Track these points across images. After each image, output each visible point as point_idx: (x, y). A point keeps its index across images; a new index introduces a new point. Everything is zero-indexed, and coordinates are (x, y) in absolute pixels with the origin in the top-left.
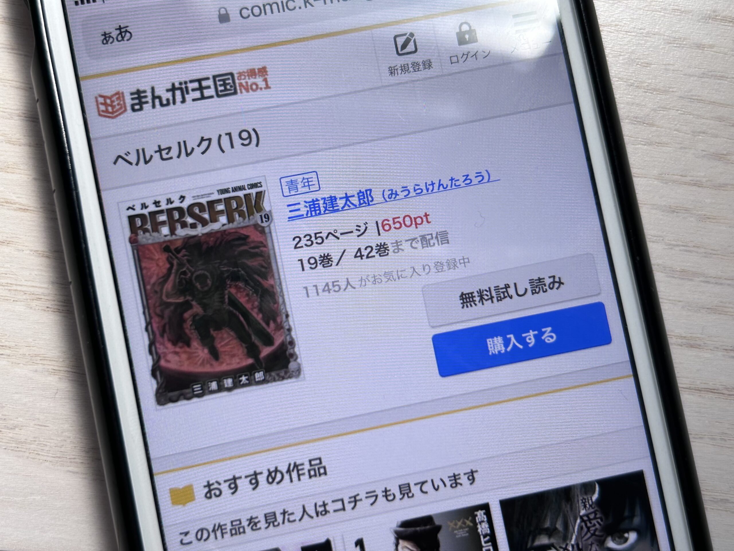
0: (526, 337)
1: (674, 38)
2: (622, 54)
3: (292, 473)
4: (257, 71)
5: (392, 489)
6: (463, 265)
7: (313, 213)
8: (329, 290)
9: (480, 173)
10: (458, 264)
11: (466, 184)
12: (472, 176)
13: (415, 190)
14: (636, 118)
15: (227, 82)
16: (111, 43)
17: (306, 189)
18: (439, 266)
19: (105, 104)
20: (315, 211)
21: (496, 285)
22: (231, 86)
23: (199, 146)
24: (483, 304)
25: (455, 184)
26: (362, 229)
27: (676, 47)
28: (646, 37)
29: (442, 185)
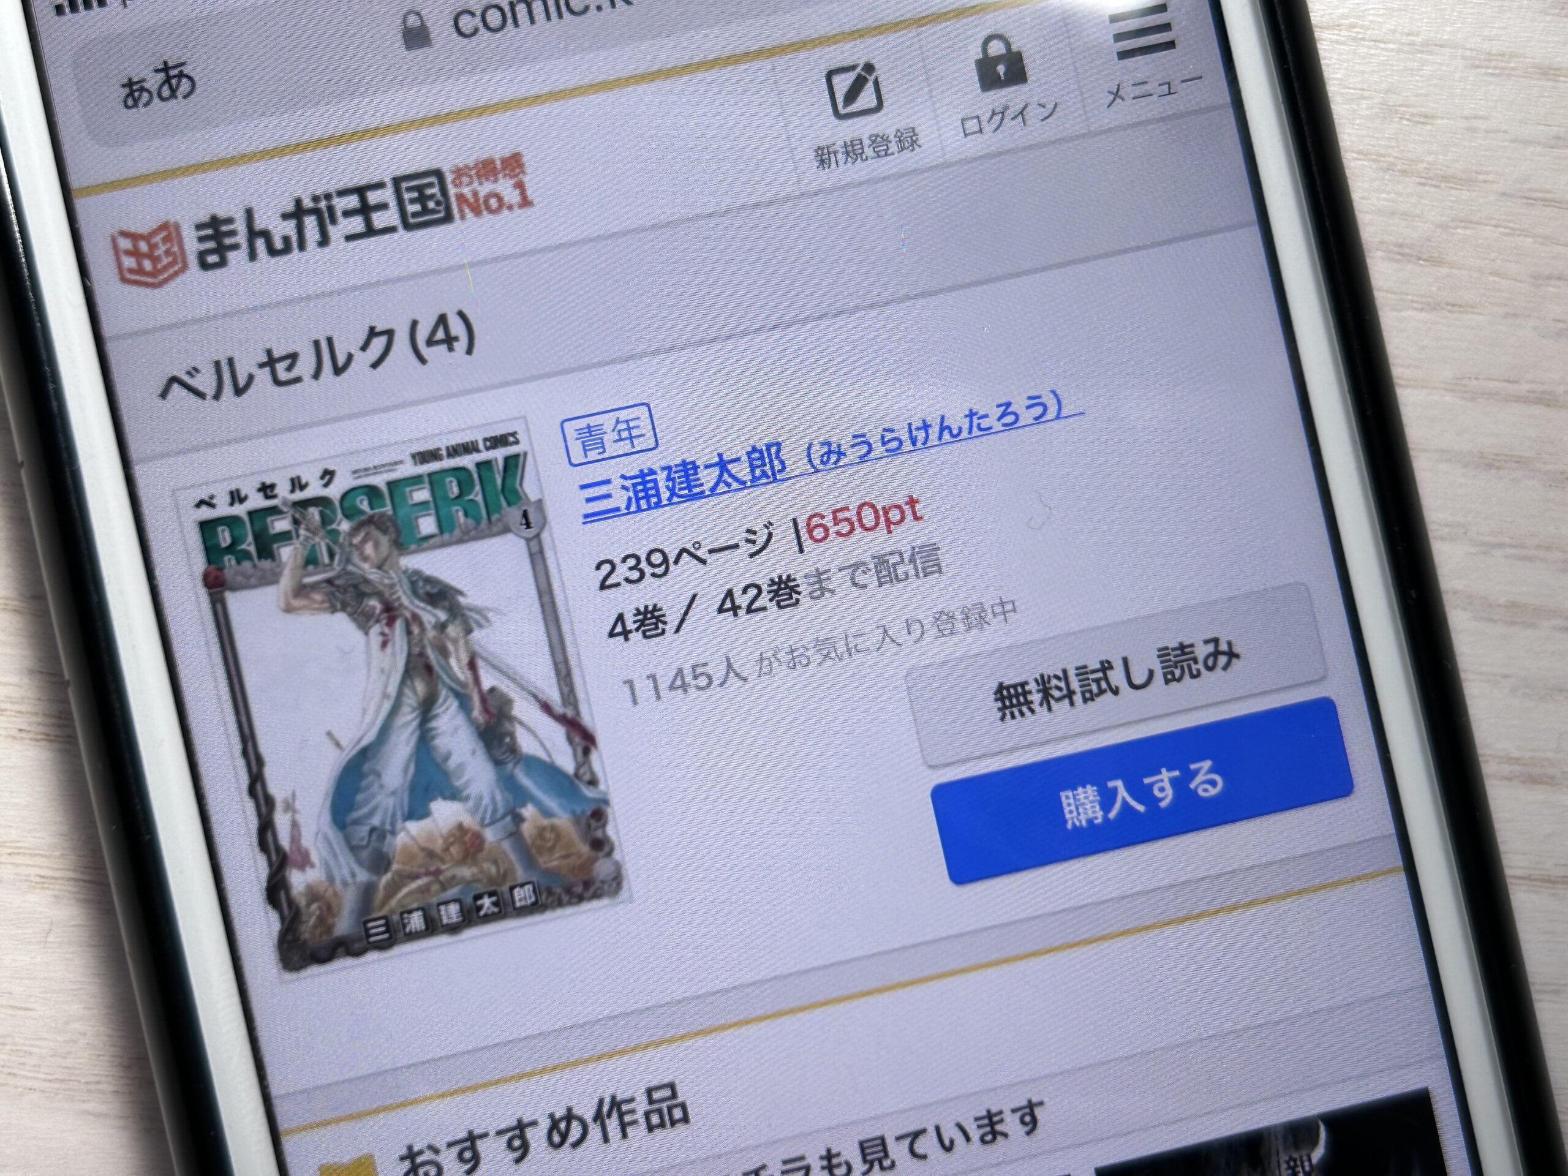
0: (1152, 785)
1: (1489, 53)
2: (1367, 94)
3: (607, 1122)
4: (498, 163)
5: (843, 1153)
6: (1002, 617)
7: (643, 503)
8: (685, 687)
9: (1039, 397)
10: (990, 615)
11: (1005, 425)
12: (1019, 406)
13: (884, 444)
14: (1401, 246)
15: (429, 192)
16: (146, 105)
17: (625, 446)
18: (944, 621)
19: (135, 253)
20: (647, 497)
21: (1080, 664)
22: (438, 203)
23: (364, 348)
24: (1050, 709)
25: (979, 425)
26: (761, 539)
27: (1492, 74)
28: (1422, 52)
29: (949, 428)
